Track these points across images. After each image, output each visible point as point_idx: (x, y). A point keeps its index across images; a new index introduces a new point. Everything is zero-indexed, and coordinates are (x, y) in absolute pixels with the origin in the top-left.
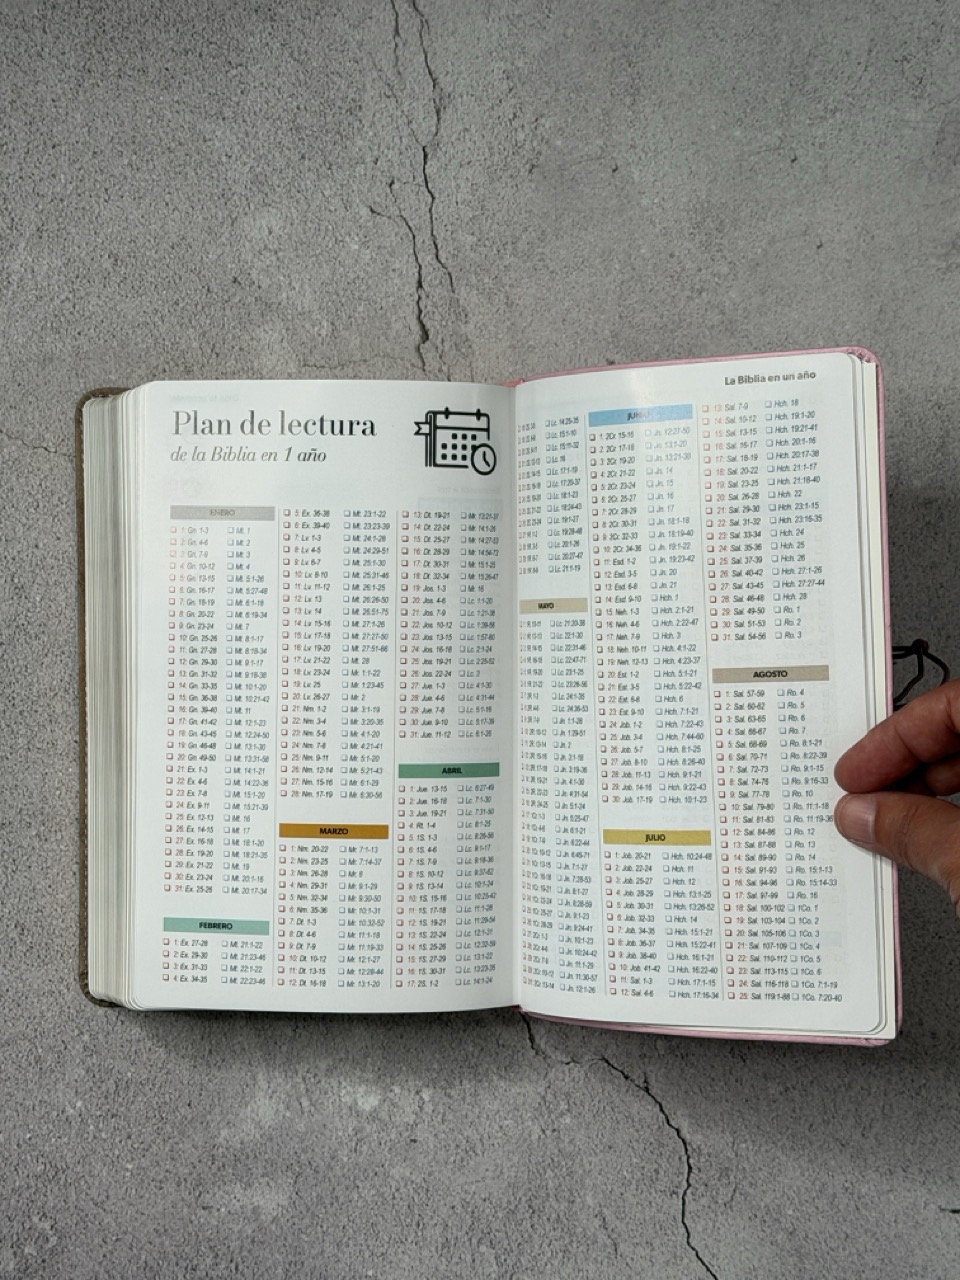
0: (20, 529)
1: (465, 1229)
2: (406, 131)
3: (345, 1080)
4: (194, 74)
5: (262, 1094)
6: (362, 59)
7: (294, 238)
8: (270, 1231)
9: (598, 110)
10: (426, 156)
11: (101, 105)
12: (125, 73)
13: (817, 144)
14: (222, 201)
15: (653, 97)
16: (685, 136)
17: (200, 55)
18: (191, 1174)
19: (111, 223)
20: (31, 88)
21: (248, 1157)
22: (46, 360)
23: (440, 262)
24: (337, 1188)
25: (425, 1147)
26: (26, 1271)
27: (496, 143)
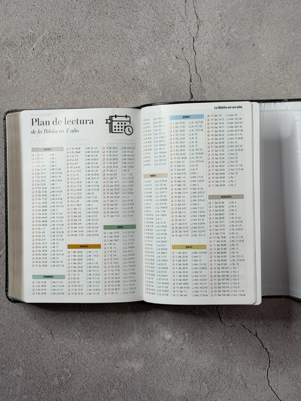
1: (198, 377)
2: (188, 32)
3: (161, 329)
4: (122, 14)
5: (136, 332)
6: (175, 10)
7: (152, 66)
8: (137, 375)
9: (249, 26)
11: (93, 24)
12: (101, 14)
14: (130, 54)
15: (267, 22)
16: (276, 34)
17: (124, 8)
18: (113, 356)
19: (95, 61)
20: (72, 18)
21: (130, 352)
23: (197, 74)
24: (158, 363)
25: (186, 351)
26: (61, 384)
27: (216, 36)
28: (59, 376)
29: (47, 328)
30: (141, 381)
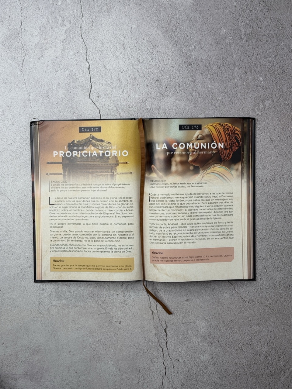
0: (265, 283)
2: (170, 380)
7: (197, 354)
9: (124, 385)
10: (165, 374)
11: (245, 386)
13: (71, 376)
14: (215, 363)
16: (103, 378)
22: (258, 324)
23: (162, 348)
26: (263, 101)
27: (148, 377)
28: (265, 107)
29: (275, 145)
30: (199, 107)
